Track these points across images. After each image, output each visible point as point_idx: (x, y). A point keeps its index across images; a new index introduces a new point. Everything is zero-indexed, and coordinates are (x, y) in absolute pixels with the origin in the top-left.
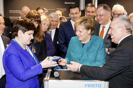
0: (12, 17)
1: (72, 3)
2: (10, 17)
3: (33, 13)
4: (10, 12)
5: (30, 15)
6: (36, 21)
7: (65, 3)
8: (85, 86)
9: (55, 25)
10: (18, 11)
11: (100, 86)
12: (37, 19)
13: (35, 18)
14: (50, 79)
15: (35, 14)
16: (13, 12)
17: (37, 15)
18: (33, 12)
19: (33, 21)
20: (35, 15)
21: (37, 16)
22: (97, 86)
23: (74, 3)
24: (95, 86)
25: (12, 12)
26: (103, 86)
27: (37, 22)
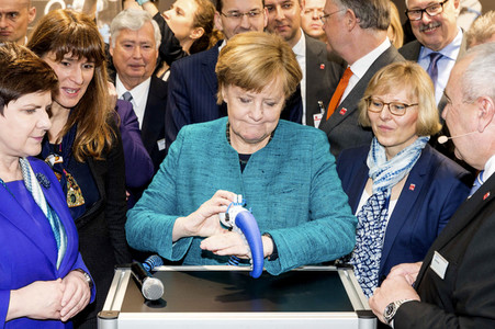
3: (66, 21)
5: (52, 33)
6: (80, 54)
9: (141, 62)
12: (86, 46)
13: (76, 43)
14: (123, 310)
15: (72, 25)
17: (84, 26)
18: (64, 17)
19: (69, 55)
20: (72, 30)
21: (82, 31)
27: (89, 61)
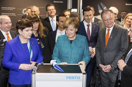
0: (4, 14)
1: (61, 2)
2: (2, 13)
4: (3, 8)
7: (54, 2)
8: (67, 78)
10: (10, 8)
11: (79, 78)
16: (6, 9)
22: (77, 78)
23: (62, 2)
24: (75, 78)
25: (4, 9)
26: (81, 78)
